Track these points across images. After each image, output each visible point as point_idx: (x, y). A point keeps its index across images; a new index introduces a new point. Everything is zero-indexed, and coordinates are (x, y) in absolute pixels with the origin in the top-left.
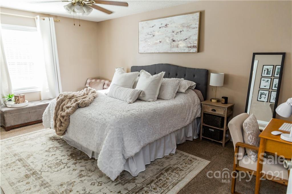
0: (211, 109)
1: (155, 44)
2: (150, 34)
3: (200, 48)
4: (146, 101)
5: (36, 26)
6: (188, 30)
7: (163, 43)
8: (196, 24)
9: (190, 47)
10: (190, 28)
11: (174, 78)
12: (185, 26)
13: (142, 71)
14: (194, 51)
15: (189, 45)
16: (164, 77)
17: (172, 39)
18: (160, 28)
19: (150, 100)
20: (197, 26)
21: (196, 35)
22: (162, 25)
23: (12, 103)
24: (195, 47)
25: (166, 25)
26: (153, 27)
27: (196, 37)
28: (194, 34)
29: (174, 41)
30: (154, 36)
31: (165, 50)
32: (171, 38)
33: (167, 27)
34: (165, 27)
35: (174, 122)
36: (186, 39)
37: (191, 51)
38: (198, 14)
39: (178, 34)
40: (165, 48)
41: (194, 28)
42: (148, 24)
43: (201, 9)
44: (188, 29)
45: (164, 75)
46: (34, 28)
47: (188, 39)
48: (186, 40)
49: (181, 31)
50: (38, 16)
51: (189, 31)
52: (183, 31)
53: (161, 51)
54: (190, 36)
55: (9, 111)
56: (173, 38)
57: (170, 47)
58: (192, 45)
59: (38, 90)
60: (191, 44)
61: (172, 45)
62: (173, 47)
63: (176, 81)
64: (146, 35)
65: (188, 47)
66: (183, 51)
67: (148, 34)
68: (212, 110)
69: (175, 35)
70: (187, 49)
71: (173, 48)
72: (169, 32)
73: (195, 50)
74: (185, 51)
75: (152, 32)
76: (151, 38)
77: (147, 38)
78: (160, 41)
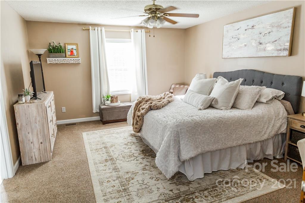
0: (300, 125)
1: (240, 48)
2: (235, 38)
3: (292, 51)
4: (218, 109)
5: (131, 38)
6: (278, 31)
7: (248, 46)
8: (288, 23)
9: (280, 50)
10: (281, 27)
11: (254, 86)
12: (275, 26)
13: (220, 78)
14: (285, 55)
15: (279, 48)
16: (241, 84)
17: (259, 42)
18: (246, 30)
19: (222, 108)
20: (290, 25)
21: (288, 35)
22: (249, 27)
23: (109, 102)
24: (286, 50)
25: (253, 27)
26: (238, 29)
27: (288, 38)
28: (286, 35)
29: (261, 44)
30: (239, 39)
33: (253, 28)
34: (252, 29)
35: (245, 134)
36: (275, 41)
37: (280, 55)
38: (292, 11)
39: (266, 35)
40: (250, 52)
41: (286, 27)
42: (233, 27)
43: (296, 5)
44: (278, 30)
45: (242, 82)
46: (129, 40)
47: (277, 41)
48: (275, 42)
49: (270, 32)
50: (133, 30)
51: (280, 32)
52: (272, 31)
54: (281, 37)
55: (106, 108)
56: (260, 40)
57: (256, 51)
58: (283, 47)
59: (129, 92)
60: (281, 46)
61: (258, 48)
62: (260, 51)
63: (256, 89)
64: (230, 39)
65: (278, 50)
66: (271, 55)
67: (233, 38)
68: (301, 126)
69: (262, 37)
70: (276, 52)
72: (256, 34)
73: (286, 53)
74: (273, 55)
75: (236, 35)
76: (236, 41)
77: (231, 42)
78: (245, 45)
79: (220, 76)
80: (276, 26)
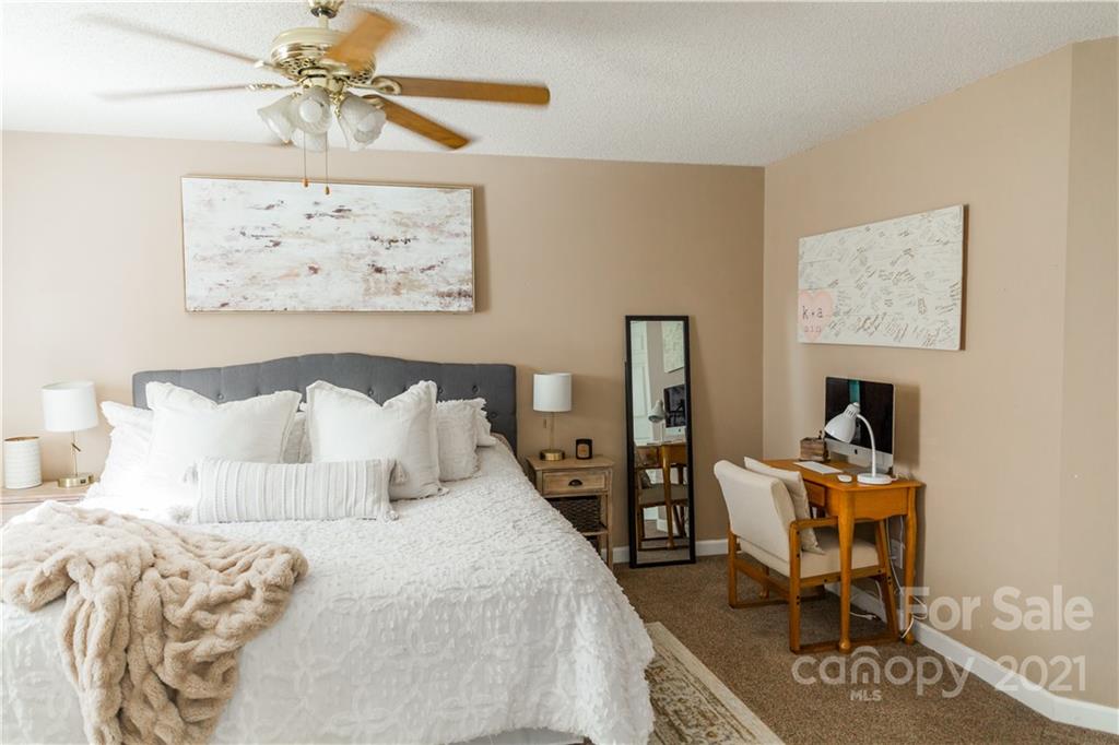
0: (567, 480)
1: (287, 275)
2: (257, 237)
3: (480, 296)
6: (436, 240)
7: (328, 274)
8: (461, 223)
9: (449, 295)
10: (442, 232)
12: (423, 224)
14: (465, 309)
15: (445, 289)
17: (372, 263)
18: (310, 216)
20: (468, 230)
21: (466, 256)
22: (321, 209)
24: (465, 296)
25: (339, 211)
26: (270, 207)
27: (466, 265)
28: (460, 255)
29: (379, 270)
30: (277, 244)
31: (339, 301)
32: (368, 260)
33: (343, 217)
34: (337, 217)
36: (429, 268)
37: (451, 309)
38: (467, 194)
39: (397, 247)
41: (457, 235)
42: (241, 193)
43: (478, 181)
44: (435, 237)
47: (437, 268)
48: (428, 272)
49: (409, 240)
51: (442, 243)
52: (415, 238)
53: (320, 304)
54: (445, 259)
56: (375, 258)
57: (362, 291)
58: (455, 288)
60: (449, 283)
61: (372, 284)
62: (379, 292)
63: (465, 408)
64: (229, 239)
65: (442, 295)
66: (422, 308)
67: (244, 234)
68: (571, 484)
69: (383, 252)
70: (438, 299)
71: (375, 294)
72: (357, 239)
73: (466, 305)
74: (429, 308)
75: (263, 229)
76: (260, 251)
77: (238, 251)
78: (311, 268)
79: (319, 382)
80: (426, 224)
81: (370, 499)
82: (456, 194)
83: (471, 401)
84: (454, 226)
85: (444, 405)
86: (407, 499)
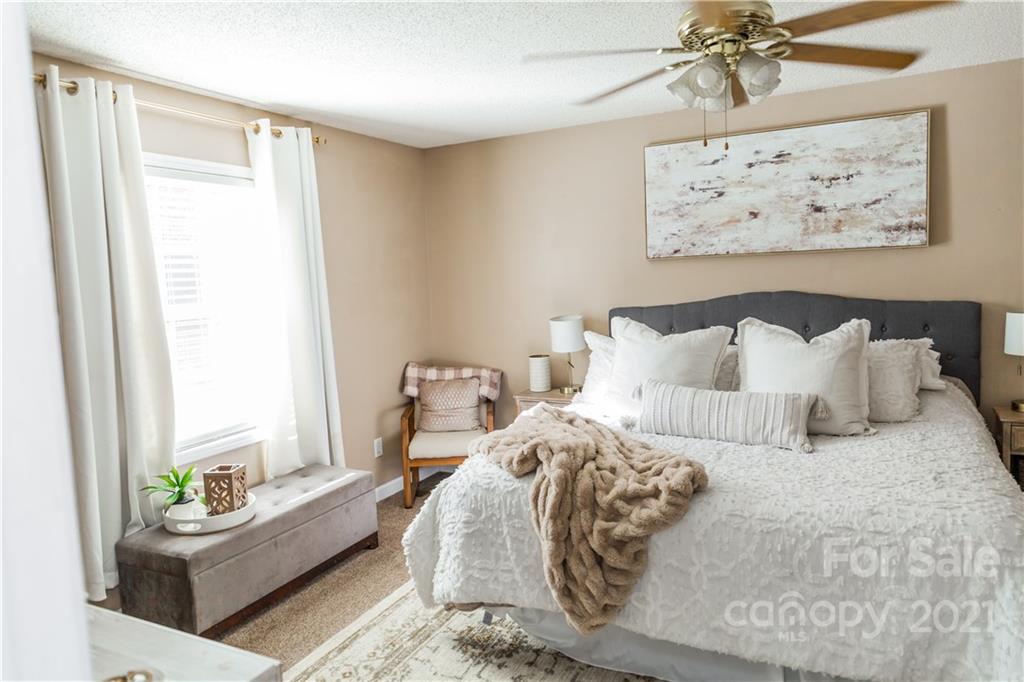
1: (729, 222)
2: (704, 190)
3: (936, 226)
4: (838, 436)
6: (882, 172)
7: (767, 218)
8: (914, 151)
9: (897, 229)
10: (891, 162)
12: (868, 158)
13: (747, 323)
14: (917, 242)
15: (893, 222)
17: (811, 203)
18: (750, 165)
20: (923, 156)
21: (919, 185)
22: (761, 157)
24: (917, 229)
25: (779, 156)
26: (715, 162)
27: (922, 194)
28: (912, 185)
29: (818, 209)
30: (721, 194)
31: (778, 242)
32: (807, 200)
33: (782, 161)
34: (777, 163)
36: (874, 203)
37: (899, 243)
38: (922, 119)
39: (838, 184)
40: (779, 232)
41: (909, 164)
42: (691, 153)
43: (934, 100)
44: (882, 169)
47: (883, 201)
48: (872, 206)
49: (852, 176)
51: (889, 174)
52: (859, 173)
53: (759, 246)
54: (893, 191)
56: (813, 198)
57: (800, 231)
58: (905, 221)
60: (897, 217)
61: (811, 224)
62: (818, 231)
63: (906, 349)
64: (681, 194)
65: (888, 229)
66: (864, 244)
67: (693, 189)
69: (823, 191)
70: (883, 234)
71: (814, 233)
72: (798, 181)
73: (918, 237)
74: (873, 244)
75: (709, 182)
76: (706, 202)
77: (688, 204)
78: (751, 213)
79: (749, 318)
80: (871, 157)
81: (786, 431)
82: (908, 120)
83: (914, 341)
84: (906, 155)
85: (880, 344)
86: (828, 435)
